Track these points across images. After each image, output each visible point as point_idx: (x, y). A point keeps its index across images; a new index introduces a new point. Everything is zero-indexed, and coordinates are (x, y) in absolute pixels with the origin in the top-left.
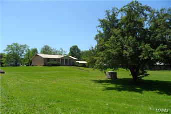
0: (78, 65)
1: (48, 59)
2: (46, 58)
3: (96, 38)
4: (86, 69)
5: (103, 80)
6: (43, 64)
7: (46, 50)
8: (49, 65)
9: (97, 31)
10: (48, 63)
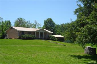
0: (54, 39)
1: (23, 32)
2: (20, 31)
3: (76, 12)
4: (61, 43)
5: (82, 55)
6: (18, 37)
7: (20, 23)
8: (24, 39)
9: (77, 5)
10: (23, 36)
